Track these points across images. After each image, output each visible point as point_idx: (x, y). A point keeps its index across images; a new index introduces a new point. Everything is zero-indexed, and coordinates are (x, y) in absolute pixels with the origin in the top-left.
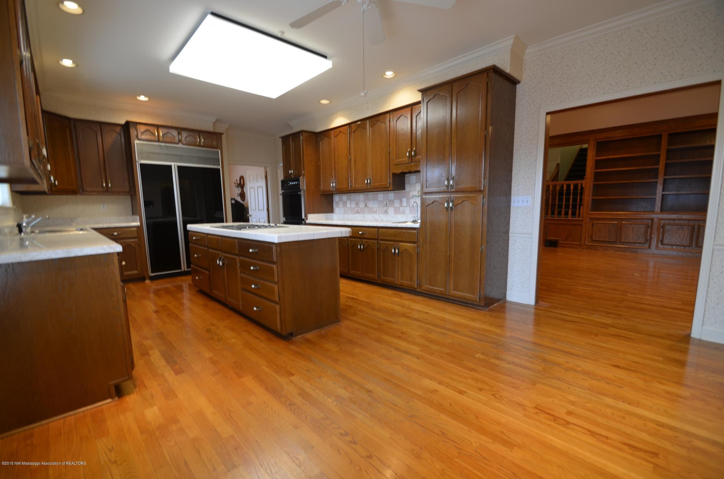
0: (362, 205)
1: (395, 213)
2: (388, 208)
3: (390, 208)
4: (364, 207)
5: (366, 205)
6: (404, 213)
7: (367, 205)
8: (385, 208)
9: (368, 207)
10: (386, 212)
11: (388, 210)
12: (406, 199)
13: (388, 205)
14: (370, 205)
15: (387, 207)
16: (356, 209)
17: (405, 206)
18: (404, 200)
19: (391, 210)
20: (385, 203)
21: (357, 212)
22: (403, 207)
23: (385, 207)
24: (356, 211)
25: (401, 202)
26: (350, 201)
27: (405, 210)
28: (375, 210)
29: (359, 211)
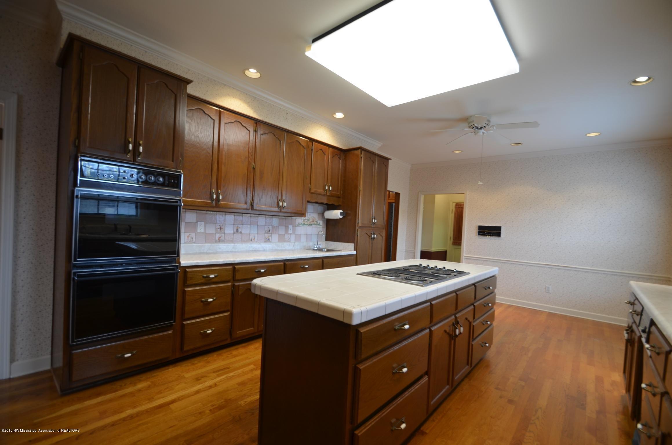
0: (229, 230)
1: (279, 241)
2: (271, 235)
3: (273, 235)
4: (234, 233)
5: (237, 231)
6: (289, 241)
7: (240, 230)
8: (267, 235)
9: (241, 232)
10: (268, 240)
11: (270, 238)
12: (292, 226)
13: (271, 232)
14: (245, 230)
15: (269, 234)
16: (218, 236)
17: (291, 234)
18: (290, 227)
19: (275, 237)
20: (267, 229)
21: (220, 240)
22: (289, 234)
23: (268, 233)
24: (217, 239)
25: (287, 228)
26: (206, 223)
27: (290, 237)
28: (252, 237)
29: (222, 238)
